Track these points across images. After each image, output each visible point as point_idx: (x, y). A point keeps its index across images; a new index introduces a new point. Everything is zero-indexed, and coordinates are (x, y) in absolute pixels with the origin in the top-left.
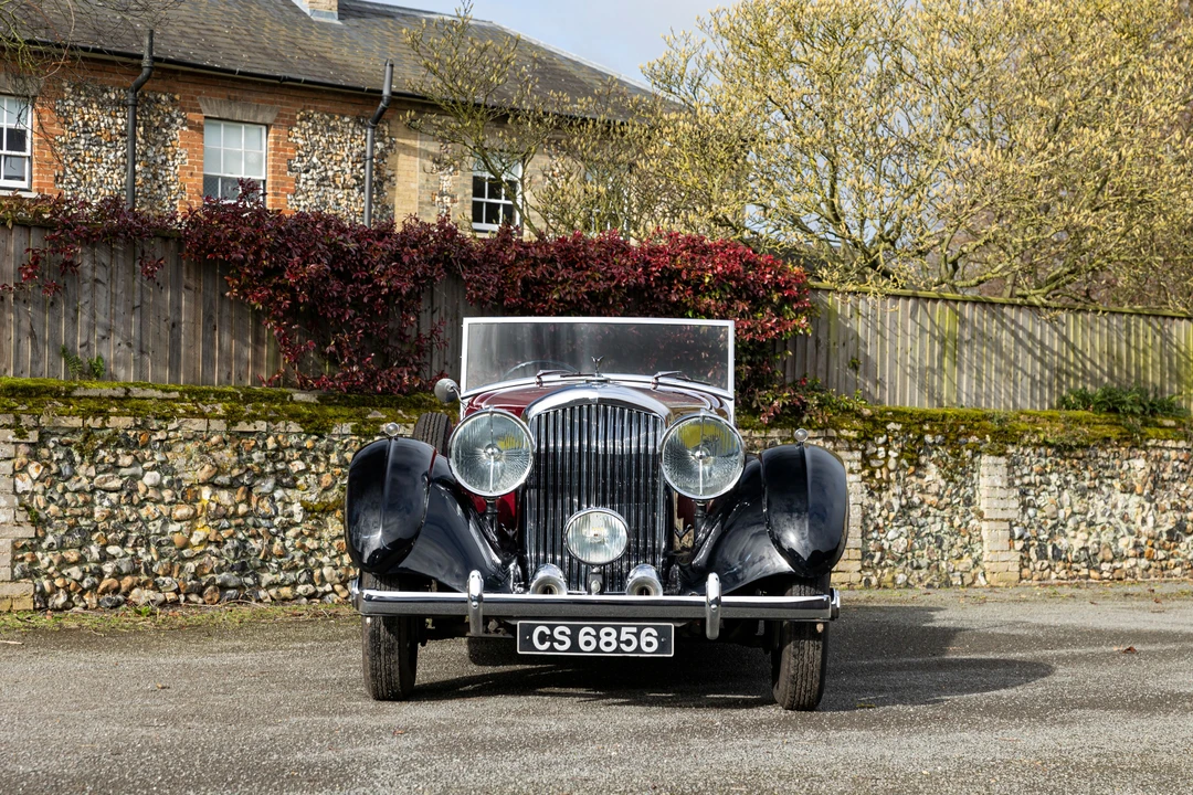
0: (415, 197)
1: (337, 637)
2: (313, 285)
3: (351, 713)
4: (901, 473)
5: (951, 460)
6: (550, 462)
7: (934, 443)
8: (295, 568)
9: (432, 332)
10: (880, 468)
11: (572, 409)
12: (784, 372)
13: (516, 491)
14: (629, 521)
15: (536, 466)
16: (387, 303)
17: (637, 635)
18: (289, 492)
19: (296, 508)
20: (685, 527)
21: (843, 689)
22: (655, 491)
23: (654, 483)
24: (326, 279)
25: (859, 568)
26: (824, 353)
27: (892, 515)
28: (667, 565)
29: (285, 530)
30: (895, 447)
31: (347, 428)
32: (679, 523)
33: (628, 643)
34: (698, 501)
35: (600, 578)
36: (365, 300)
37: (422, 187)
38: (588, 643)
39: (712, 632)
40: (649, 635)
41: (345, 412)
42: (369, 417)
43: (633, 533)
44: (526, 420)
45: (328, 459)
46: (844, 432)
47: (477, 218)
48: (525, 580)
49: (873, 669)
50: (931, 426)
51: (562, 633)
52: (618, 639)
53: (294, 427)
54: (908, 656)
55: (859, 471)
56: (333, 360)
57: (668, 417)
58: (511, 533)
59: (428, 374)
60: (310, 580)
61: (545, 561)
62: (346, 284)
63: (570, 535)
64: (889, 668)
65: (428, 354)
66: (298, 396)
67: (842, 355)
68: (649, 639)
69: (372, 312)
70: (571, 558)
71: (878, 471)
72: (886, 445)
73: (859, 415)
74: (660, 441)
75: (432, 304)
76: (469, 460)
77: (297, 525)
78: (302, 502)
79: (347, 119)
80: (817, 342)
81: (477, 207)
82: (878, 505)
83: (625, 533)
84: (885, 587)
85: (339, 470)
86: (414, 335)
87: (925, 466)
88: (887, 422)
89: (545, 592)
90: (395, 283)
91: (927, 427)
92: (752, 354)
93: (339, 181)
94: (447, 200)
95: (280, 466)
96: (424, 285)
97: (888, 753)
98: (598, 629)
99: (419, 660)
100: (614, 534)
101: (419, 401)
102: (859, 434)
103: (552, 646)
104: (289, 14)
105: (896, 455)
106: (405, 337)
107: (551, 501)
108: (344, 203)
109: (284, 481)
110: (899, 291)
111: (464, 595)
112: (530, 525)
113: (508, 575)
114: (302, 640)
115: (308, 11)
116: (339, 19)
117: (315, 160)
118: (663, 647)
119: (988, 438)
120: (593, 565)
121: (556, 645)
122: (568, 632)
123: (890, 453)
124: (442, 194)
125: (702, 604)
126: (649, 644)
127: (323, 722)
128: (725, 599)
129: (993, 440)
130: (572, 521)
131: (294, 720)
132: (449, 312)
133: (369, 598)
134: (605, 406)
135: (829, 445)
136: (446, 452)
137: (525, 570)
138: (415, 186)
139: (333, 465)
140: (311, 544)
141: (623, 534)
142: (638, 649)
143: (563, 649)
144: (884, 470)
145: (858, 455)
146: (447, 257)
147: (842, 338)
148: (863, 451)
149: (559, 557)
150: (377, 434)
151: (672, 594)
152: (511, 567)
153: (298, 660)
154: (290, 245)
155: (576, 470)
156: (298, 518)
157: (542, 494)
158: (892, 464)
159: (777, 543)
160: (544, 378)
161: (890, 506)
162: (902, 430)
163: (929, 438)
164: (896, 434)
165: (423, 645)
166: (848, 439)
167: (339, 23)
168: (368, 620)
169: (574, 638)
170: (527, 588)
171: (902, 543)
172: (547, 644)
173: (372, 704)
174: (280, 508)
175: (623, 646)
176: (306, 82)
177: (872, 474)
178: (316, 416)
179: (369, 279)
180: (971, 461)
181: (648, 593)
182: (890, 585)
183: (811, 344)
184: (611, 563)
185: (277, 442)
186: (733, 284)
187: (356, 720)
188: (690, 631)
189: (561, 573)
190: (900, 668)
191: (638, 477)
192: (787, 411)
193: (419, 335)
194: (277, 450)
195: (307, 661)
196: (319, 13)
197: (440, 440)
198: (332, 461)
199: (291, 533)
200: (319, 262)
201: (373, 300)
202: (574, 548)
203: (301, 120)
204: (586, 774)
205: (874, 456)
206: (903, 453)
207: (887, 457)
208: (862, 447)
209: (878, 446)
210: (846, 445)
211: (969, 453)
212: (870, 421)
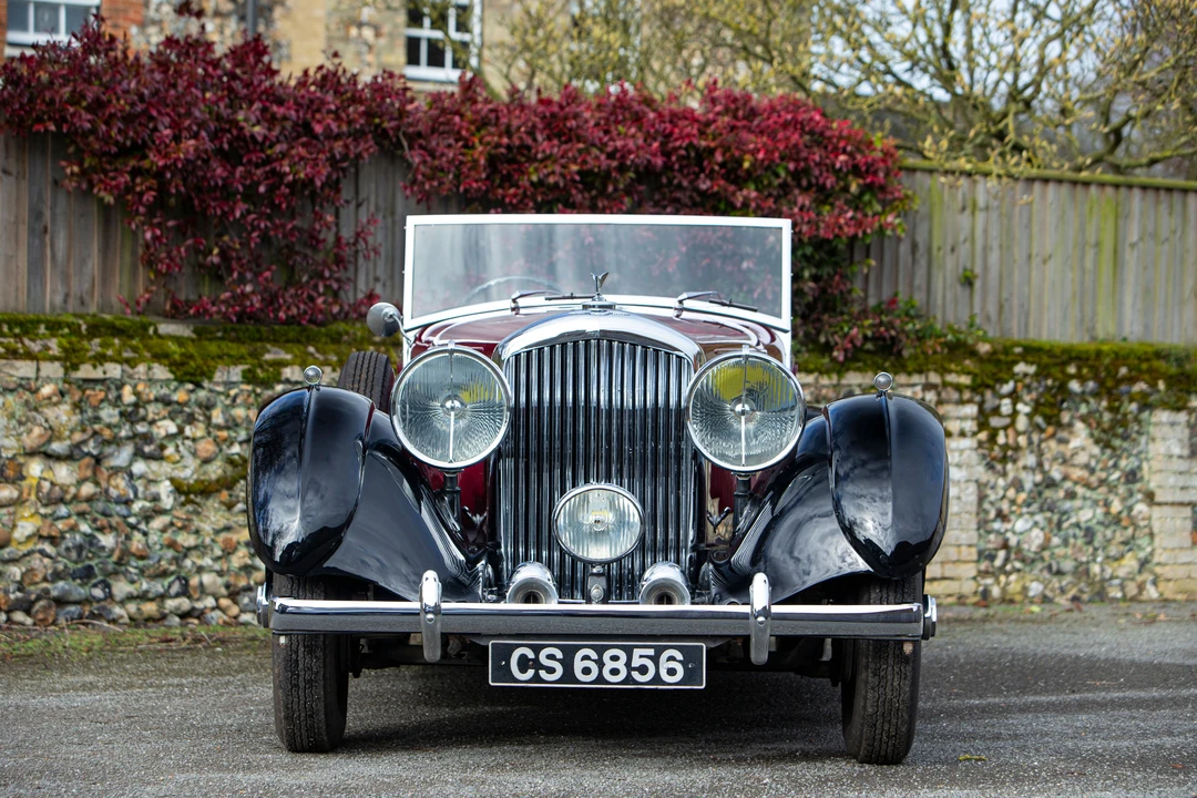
0: (320, 29)
4: (1035, 437)
5: (1107, 417)
7: (1083, 393)
8: (164, 574)
9: (357, 234)
10: (1005, 428)
11: (563, 345)
12: (865, 290)
13: (486, 459)
17: (655, 660)
18: (154, 465)
19: (164, 489)
20: (720, 511)
21: (942, 737)
22: (679, 459)
23: (678, 449)
24: (206, 162)
25: (974, 573)
26: (923, 262)
27: (1022, 496)
28: (696, 563)
30: (1027, 399)
32: (712, 504)
33: (643, 670)
35: (603, 582)
38: (586, 671)
39: (759, 656)
40: (671, 659)
44: (499, 361)
46: (951, 378)
47: (413, 59)
50: (1079, 368)
52: (628, 664)
55: (974, 434)
56: (216, 275)
57: (697, 357)
58: (477, 519)
59: (351, 294)
60: (185, 592)
61: (526, 558)
63: (561, 521)
65: (351, 267)
66: (166, 328)
67: (949, 264)
68: (672, 665)
70: (562, 553)
71: (1001, 433)
72: (1015, 397)
73: (973, 353)
74: (685, 394)
75: (357, 194)
76: (420, 418)
77: (164, 512)
78: (172, 480)
80: (914, 247)
81: (413, 45)
82: (1001, 483)
83: (637, 521)
84: (1012, 601)
85: (225, 434)
86: (331, 240)
87: (1070, 425)
88: (1015, 362)
89: (527, 601)
91: (1072, 370)
92: (818, 265)
94: (368, 33)
95: (141, 428)
100: (621, 521)
101: (340, 335)
102: (974, 380)
103: (537, 674)
105: (1027, 409)
106: (319, 242)
107: (533, 477)
109: (147, 449)
110: (1035, 173)
111: (416, 606)
112: (505, 508)
113: (475, 578)
118: (690, 676)
119: (1161, 385)
120: (593, 564)
121: (542, 673)
122: (559, 655)
123: (1019, 406)
124: (360, 25)
126: (672, 672)
128: (775, 609)
129: (1169, 386)
130: (564, 503)
133: (283, 610)
134: (610, 343)
135: (931, 396)
136: (387, 407)
142: (657, 679)
143: (552, 678)
144: (1010, 432)
145: (971, 410)
147: (950, 239)
148: (981, 405)
149: (545, 554)
151: (704, 603)
152: (479, 566)
157: (522, 467)
158: (1022, 423)
159: (848, 531)
160: (522, 302)
161: (1018, 484)
162: (1036, 374)
163: (1075, 386)
164: (1027, 381)
166: (958, 388)
168: (282, 640)
169: (567, 664)
170: (501, 597)
171: (1036, 538)
172: (530, 673)
174: (141, 489)
175: (635, 675)
177: (993, 438)
178: (191, 357)
180: (1137, 420)
181: (670, 602)
182: (1019, 598)
183: (904, 250)
184: (618, 560)
185: (136, 394)
189: (548, 575)
191: (656, 440)
192: (869, 344)
194: (136, 405)
197: (378, 389)
198: (215, 421)
201: (272, 189)
202: (567, 540)
205: (996, 411)
206: (1037, 407)
207: (1015, 413)
208: (978, 398)
209: (1002, 397)
210: (955, 396)
211: (1134, 407)
212: (989, 361)
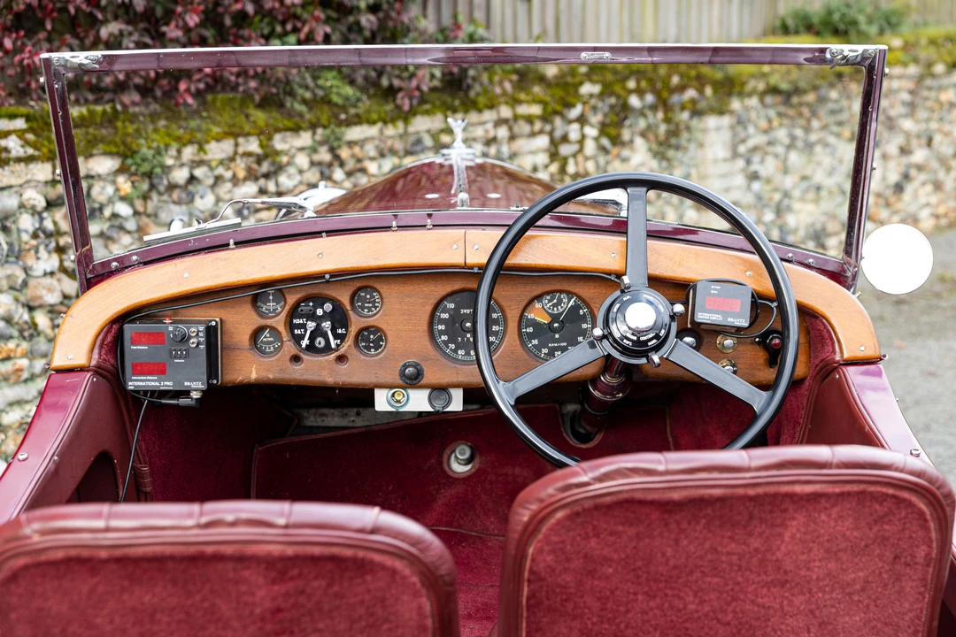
4: (602, 160)
5: (663, 128)
7: (644, 107)
10: (574, 156)
30: (593, 120)
46: (523, 110)
50: (638, 82)
55: (546, 167)
71: (571, 162)
72: (582, 120)
73: (542, 79)
87: (631, 142)
88: (581, 83)
91: (631, 84)
102: (545, 109)
105: (594, 133)
119: (709, 91)
123: (587, 130)
129: (715, 92)
135: (503, 132)
144: (580, 158)
145: (543, 141)
148: (551, 134)
158: (590, 147)
162: (601, 94)
163: (634, 101)
164: (593, 101)
166: (529, 119)
177: (564, 169)
180: (688, 129)
205: (565, 139)
206: (603, 129)
207: (581, 141)
208: (548, 128)
209: (570, 122)
210: (526, 128)
211: (685, 115)
212: (557, 85)
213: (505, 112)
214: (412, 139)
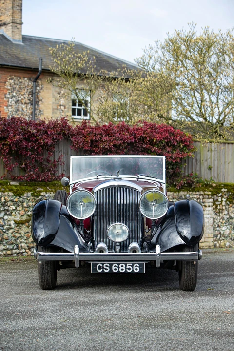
0: (51, 107)
1: (28, 268)
2: (17, 143)
3: (35, 294)
4: (227, 207)
6: (102, 207)
8: (12, 244)
9: (59, 159)
10: (220, 205)
11: (109, 189)
12: (185, 171)
13: (90, 217)
14: (129, 227)
15: (97, 208)
16: (43, 149)
17: (132, 266)
18: (10, 217)
19: (12, 223)
20: (148, 229)
21: (204, 283)
22: (138, 216)
23: (137, 214)
24: (22, 141)
25: (212, 240)
26: (199, 164)
27: (224, 221)
28: (142, 242)
29: (8, 230)
30: (225, 197)
31: (29, 194)
32: (146, 227)
33: (129, 269)
34: (153, 220)
35: (119, 247)
36: (35, 148)
37: (53, 103)
38: (115, 269)
39: (158, 265)
40: (136, 266)
41: (29, 188)
42: (37, 190)
43: (131, 231)
44: (93, 193)
45: (23, 205)
46: (206, 192)
47: (74, 114)
48: (93, 248)
49: (215, 276)
51: (106, 266)
52: (126, 267)
53: (11, 194)
54: (227, 272)
55: (212, 206)
56: (24, 170)
57: (142, 191)
58: (88, 231)
59: (58, 174)
60: (17, 248)
61: (100, 242)
62: (28, 143)
63: (109, 232)
64: (220, 276)
65: (58, 167)
66: (12, 183)
67: (205, 165)
68: (137, 267)
69: (37, 152)
70: (109, 240)
71: (219, 206)
72: (222, 197)
73: (211, 186)
74: (139, 200)
75: (59, 149)
76: (74, 207)
77: (12, 228)
78: (14, 220)
79: (26, 79)
80: (197, 160)
81: (73, 110)
82: (219, 218)
83: (127, 232)
84: (222, 247)
85: (27, 209)
86: (53, 160)
88: (222, 188)
89: (100, 252)
90: (46, 141)
92: (173, 165)
93: (24, 102)
94: (62, 108)
95: (6, 208)
96: (56, 142)
97: (217, 305)
98: (119, 264)
99: (57, 276)
100: (124, 232)
101: (55, 184)
103: (103, 270)
104: (5, 41)
105: (225, 200)
106: (49, 161)
107: (102, 221)
108: (25, 109)
109: (8, 213)
110: (225, 141)
111: (73, 254)
112: (95, 228)
113: (88, 246)
114: (15, 269)
115: (11, 40)
116: (23, 42)
117: (14, 94)
118: (141, 270)
120: (117, 243)
121: (104, 270)
122: (109, 265)
123: (223, 199)
124: (61, 106)
125: (154, 255)
126: (136, 269)
127: (25, 297)
128: (162, 253)
130: (110, 228)
131: (15, 296)
132: (65, 152)
133: (40, 255)
134: (120, 188)
135: (201, 197)
136: (65, 204)
137: (93, 245)
138: (51, 103)
139: (25, 207)
140: (18, 235)
141: (127, 231)
142: (133, 271)
143: (107, 271)
144: (221, 205)
145: (211, 200)
146: (64, 132)
147: (205, 159)
148: (213, 199)
149: (105, 240)
150: (40, 196)
151: (144, 252)
152: (89, 243)
153: (15, 276)
154: (9, 130)
155: (111, 210)
156: (13, 226)
157: (99, 218)
158: (224, 203)
159: (180, 234)
160: (99, 177)
161: (223, 219)
162: (227, 191)
164: (225, 193)
165: (59, 270)
166: (208, 195)
167: (22, 44)
168: (40, 262)
169: (111, 267)
170: (94, 251)
171: (228, 231)
172: (102, 270)
173: (42, 291)
174: (6, 223)
175: (127, 270)
176: (11, 66)
177: (217, 207)
178: (18, 190)
179: (37, 140)
181: (136, 252)
182: (223, 246)
183: (194, 161)
184: (123, 242)
185: (5, 199)
186: (166, 141)
187: (37, 296)
188: (150, 264)
189: (106, 246)
190: (224, 276)
191: (132, 212)
192: (186, 185)
193: (54, 160)
194: (5, 202)
195: (18, 276)
196: (16, 41)
197: (63, 200)
198: (24, 206)
199: (11, 231)
200: (19, 135)
201: (38, 148)
202: (110, 237)
203: (10, 79)
204: (115, 313)
205: (217, 200)
206: (227, 199)
207: (222, 201)
208: (213, 197)
209: (219, 197)
210: (207, 197)
212: (215, 188)
213: (202, 193)
214: (180, 196)
